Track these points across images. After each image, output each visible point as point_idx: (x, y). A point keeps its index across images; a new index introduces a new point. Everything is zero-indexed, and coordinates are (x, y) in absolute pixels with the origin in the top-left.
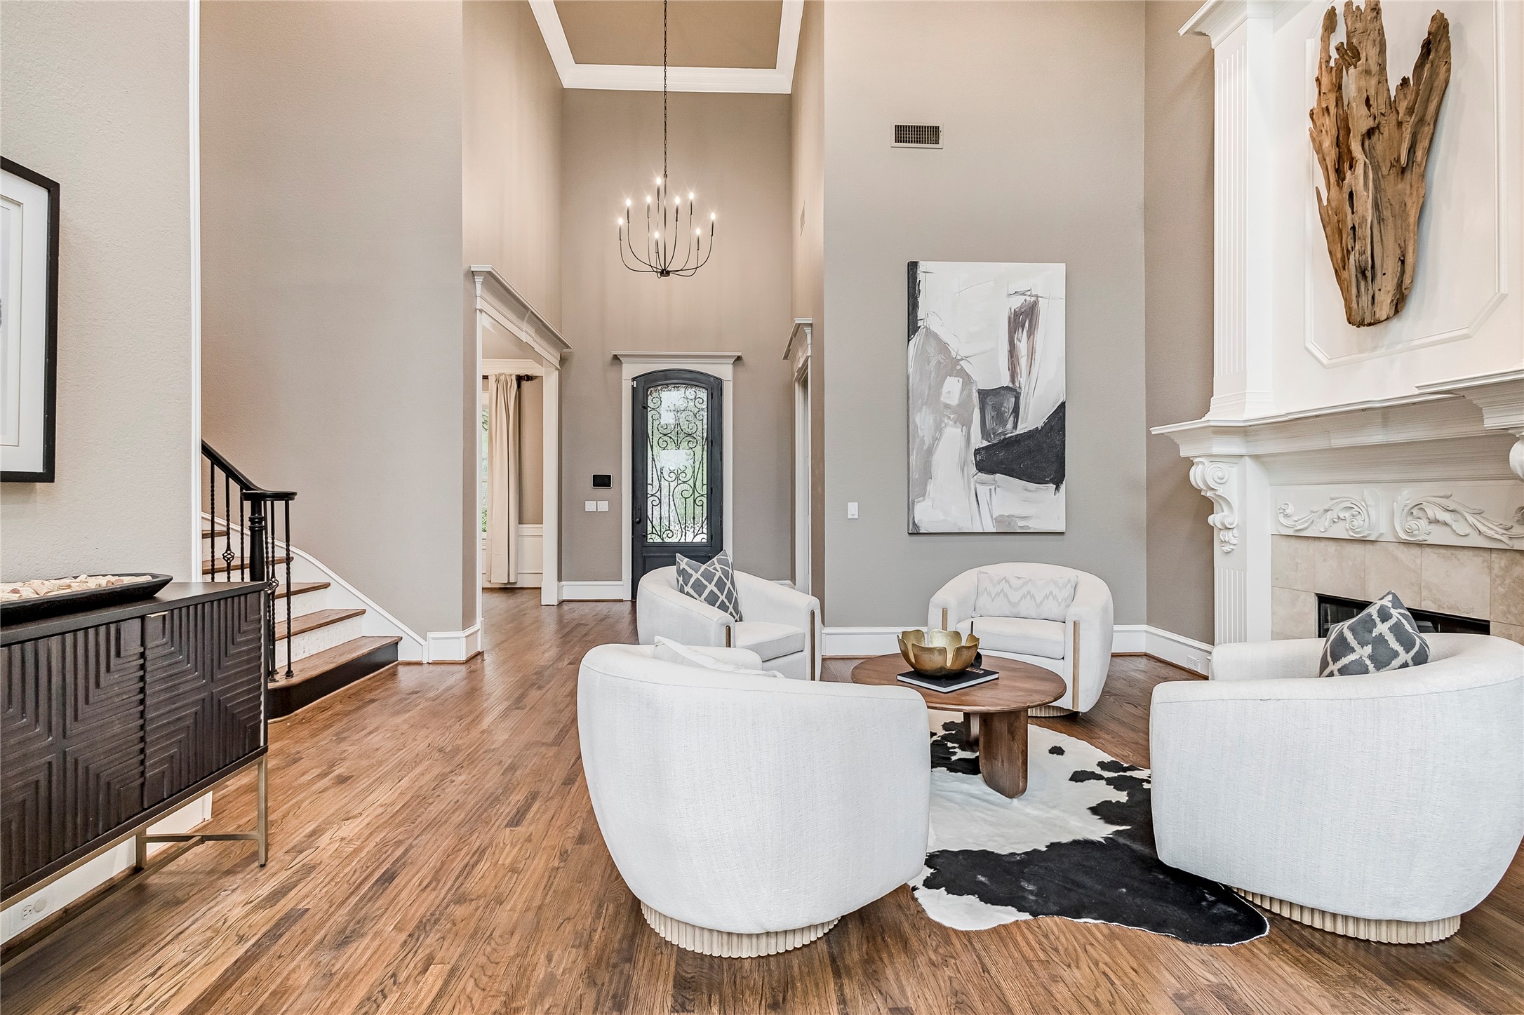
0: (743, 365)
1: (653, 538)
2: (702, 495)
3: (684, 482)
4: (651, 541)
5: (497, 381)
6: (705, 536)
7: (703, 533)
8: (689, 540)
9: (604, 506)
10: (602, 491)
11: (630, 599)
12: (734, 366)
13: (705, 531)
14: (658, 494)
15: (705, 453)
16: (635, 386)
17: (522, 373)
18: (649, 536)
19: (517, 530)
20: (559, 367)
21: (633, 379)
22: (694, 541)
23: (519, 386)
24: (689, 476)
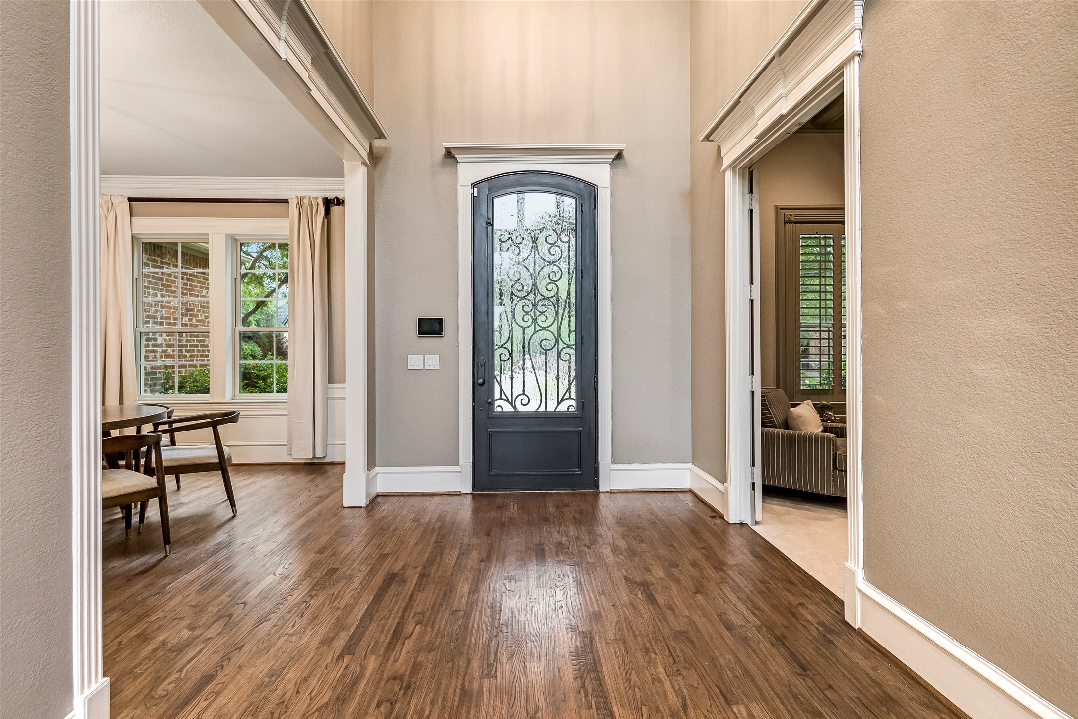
0: (625, 165)
1: (502, 406)
2: (569, 346)
3: (544, 329)
4: (499, 409)
5: (300, 204)
6: (574, 403)
7: (569, 398)
8: (551, 408)
9: (433, 362)
10: (430, 341)
11: (470, 491)
12: (612, 168)
13: (573, 396)
14: (508, 345)
15: (573, 287)
16: (476, 194)
17: (331, 195)
18: (496, 403)
19: (326, 391)
20: (366, 159)
21: (474, 185)
22: (557, 410)
23: (328, 212)
24: (551, 319)
